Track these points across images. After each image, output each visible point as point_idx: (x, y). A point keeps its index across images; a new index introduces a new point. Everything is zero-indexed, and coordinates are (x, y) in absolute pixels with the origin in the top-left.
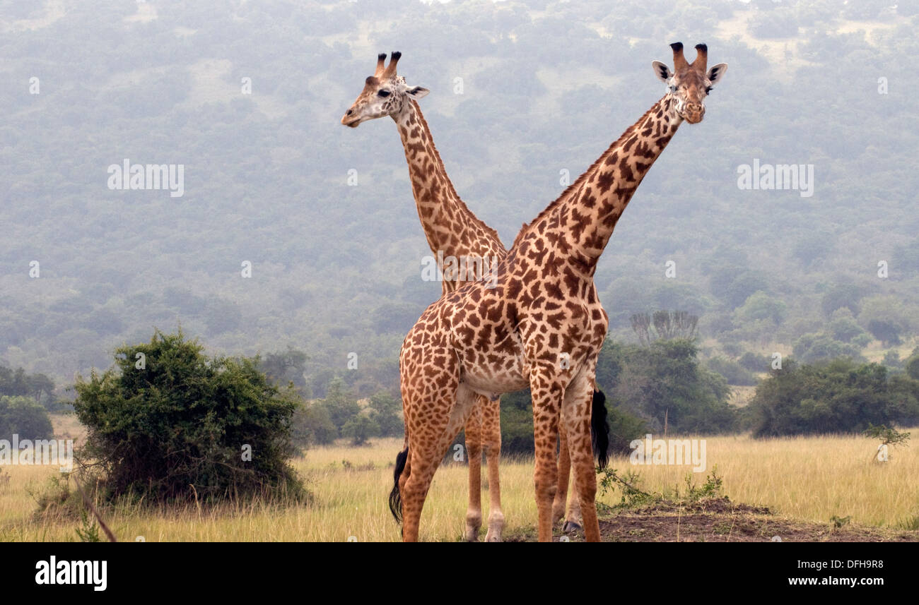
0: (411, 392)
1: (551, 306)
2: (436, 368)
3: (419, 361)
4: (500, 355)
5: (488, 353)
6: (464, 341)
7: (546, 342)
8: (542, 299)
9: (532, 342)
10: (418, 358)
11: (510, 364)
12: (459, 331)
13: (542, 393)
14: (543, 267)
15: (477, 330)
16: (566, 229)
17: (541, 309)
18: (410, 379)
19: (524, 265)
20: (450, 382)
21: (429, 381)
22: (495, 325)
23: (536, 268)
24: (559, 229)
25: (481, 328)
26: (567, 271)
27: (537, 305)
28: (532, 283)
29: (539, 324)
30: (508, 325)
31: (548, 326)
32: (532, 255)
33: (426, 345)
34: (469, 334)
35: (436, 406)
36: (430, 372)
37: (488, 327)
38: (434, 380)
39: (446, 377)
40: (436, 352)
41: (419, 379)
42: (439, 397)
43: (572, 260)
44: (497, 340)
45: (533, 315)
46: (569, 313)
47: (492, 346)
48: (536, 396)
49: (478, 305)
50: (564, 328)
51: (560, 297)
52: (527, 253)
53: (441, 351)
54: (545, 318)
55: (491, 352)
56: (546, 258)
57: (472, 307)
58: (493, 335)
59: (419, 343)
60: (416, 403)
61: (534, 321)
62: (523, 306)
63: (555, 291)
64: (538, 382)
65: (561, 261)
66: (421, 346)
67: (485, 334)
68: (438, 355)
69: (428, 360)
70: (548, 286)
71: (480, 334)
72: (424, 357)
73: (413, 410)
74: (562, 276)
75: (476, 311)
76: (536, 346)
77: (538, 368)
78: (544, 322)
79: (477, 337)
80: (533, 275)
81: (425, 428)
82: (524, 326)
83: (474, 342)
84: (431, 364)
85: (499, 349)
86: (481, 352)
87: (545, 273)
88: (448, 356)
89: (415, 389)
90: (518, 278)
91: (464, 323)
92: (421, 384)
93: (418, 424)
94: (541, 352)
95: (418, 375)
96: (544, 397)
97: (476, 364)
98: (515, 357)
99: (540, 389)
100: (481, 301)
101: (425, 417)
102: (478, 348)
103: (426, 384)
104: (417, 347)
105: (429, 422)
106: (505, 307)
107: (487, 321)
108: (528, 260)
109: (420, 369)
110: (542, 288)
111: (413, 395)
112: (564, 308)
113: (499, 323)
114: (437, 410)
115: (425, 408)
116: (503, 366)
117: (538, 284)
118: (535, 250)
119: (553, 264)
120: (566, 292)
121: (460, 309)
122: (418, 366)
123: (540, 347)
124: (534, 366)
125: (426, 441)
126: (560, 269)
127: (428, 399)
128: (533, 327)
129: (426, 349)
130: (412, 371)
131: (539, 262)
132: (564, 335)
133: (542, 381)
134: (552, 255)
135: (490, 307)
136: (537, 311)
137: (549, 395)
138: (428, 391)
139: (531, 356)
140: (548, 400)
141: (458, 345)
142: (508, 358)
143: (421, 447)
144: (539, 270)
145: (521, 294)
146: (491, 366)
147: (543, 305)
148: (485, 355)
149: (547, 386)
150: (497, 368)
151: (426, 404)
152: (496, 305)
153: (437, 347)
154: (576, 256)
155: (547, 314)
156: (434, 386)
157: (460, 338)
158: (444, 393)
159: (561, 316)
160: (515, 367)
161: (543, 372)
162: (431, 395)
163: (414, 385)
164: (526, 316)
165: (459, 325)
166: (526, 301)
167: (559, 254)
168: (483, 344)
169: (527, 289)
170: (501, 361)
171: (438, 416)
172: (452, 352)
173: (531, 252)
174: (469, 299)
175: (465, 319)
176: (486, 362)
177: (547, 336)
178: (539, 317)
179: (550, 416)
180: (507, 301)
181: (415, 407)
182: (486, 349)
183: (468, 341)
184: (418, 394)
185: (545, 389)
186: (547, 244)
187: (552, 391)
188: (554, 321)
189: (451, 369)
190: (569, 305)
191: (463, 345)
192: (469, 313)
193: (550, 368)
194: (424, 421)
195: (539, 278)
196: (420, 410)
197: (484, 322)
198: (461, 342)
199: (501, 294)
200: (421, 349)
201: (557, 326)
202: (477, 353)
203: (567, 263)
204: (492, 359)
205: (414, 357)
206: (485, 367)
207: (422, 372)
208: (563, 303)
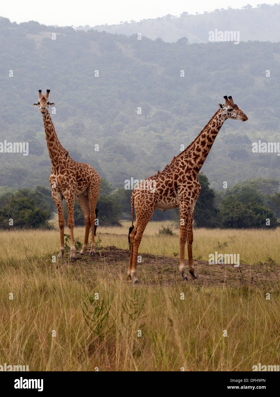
0: (140, 209)
1: (189, 183)
2: (150, 201)
3: (144, 199)
4: (170, 198)
5: (167, 197)
6: (160, 193)
7: (187, 194)
8: (186, 181)
9: (182, 194)
10: (143, 198)
11: (173, 201)
12: (158, 190)
13: (185, 210)
14: (185, 170)
15: (164, 190)
16: (191, 159)
17: (186, 184)
18: (140, 204)
19: (179, 170)
20: (154, 205)
21: (147, 205)
22: (170, 188)
23: (183, 171)
24: (189, 159)
25: (166, 189)
26: (193, 172)
27: (184, 182)
28: (182, 175)
29: (185, 188)
30: (174, 188)
31: (188, 189)
32: (181, 167)
33: (146, 194)
34: (162, 191)
35: (149, 213)
36: (147, 202)
37: (168, 189)
38: (149, 205)
39: (153, 204)
40: (150, 196)
41: (144, 204)
42: (150, 210)
43: (194, 169)
44: (170, 193)
45: (183, 185)
46: (194, 185)
47: (168, 195)
48: (182, 211)
49: (164, 182)
50: (193, 190)
51: (191, 180)
52: (179, 166)
53: (151, 196)
54: (187, 187)
55: (168, 197)
56: (186, 168)
57: (162, 183)
58: (169, 191)
59: (143, 193)
60: (142, 212)
61: (183, 187)
62: (179, 182)
63: (189, 178)
64: (184, 207)
65: (191, 169)
66: (144, 194)
67: (167, 191)
68: (150, 197)
69: (147, 198)
70: (187, 176)
71: (165, 191)
72: (145, 198)
73: (140, 214)
74: (192, 174)
75: (164, 184)
76: (184, 195)
77: (183, 202)
78: (187, 188)
79: (164, 192)
80: (182, 173)
81: (144, 220)
82: (179, 189)
83: (163, 193)
84: (148, 200)
85: (170, 196)
86: (165, 197)
87: (186, 172)
88: (153, 197)
89: (142, 207)
90: (177, 174)
91: (160, 187)
92: (145, 206)
93: (142, 218)
94: (186, 197)
95: (143, 203)
96: (185, 211)
97: (162, 200)
98: (175, 199)
99: (184, 209)
100: (165, 180)
101: (145, 216)
102: (164, 195)
103: (146, 206)
104: (142, 194)
105: (146, 218)
106: (174, 182)
107: (168, 187)
108: (180, 168)
109: (144, 201)
110: (185, 177)
111: (141, 209)
112: (193, 184)
113: (172, 188)
114: (149, 214)
115: (145, 213)
116: (171, 201)
117: (184, 176)
118: (182, 165)
119: (188, 170)
120: (193, 179)
121: (158, 183)
122: (143, 200)
123: (185, 196)
124: (182, 201)
125: (144, 224)
126: (191, 171)
127: (146, 211)
128: (183, 189)
129: (146, 195)
130: (141, 201)
131: (183, 169)
132: (193, 192)
133: (185, 206)
134: (188, 167)
135: (168, 183)
136: (184, 184)
137: (187, 211)
138: (147, 208)
139: (182, 198)
140: (186, 212)
141: (157, 194)
142: (173, 198)
143: (142, 226)
144: (184, 171)
145: (179, 179)
146: (167, 201)
147: (186, 182)
148: (166, 198)
149: (186, 208)
150: (169, 202)
151: (146, 212)
152: (171, 182)
153: (150, 195)
154: (195, 167)
155: (187, 185)
156: (149, 207)
157: (159, 192)
158: (152, 209)
159: (192, 186)
160: (174, 202)
161: (185, 203)
162: (148, 209)
163: (142, 206)
164: (181, 186)
165: (158, 188)
166: (180, 181)
167: (190, 166)
168: (166, 194)
169: (180, 177)
170: (171, 199)
171: (149, 216)
172: (155, 196)
173: (180, 165)
174: (160, 180)
175: (160, 186)
176: (166, 200)
177: (187, 192)
178: (185, 186)
179: (186, 217)
180: (174, 181)
181: (142, 213)
182: (167, 196)
183: (161, 193)
184: (143, 209)
185: (186, 209)
186: (185, 163)
187: (188, 210)
188: (190, 188)
189: (154, 201)
190: (194, 183)
191: (159, 194)
192: (161, 184)
193: (188, 202)
194: (144, 218)
195: (184, 174)
196: (143, 214)
197: (166, 187)
198: (159, 193)
199: (172, 179)
200: (144, 195)
201: (191, 189)
202: (163, 197)
203: (193, 170)
204: (168, 199)
205: (142, 197)
206: (165, 202)
207: (145, 202)
208: (192, 182)
